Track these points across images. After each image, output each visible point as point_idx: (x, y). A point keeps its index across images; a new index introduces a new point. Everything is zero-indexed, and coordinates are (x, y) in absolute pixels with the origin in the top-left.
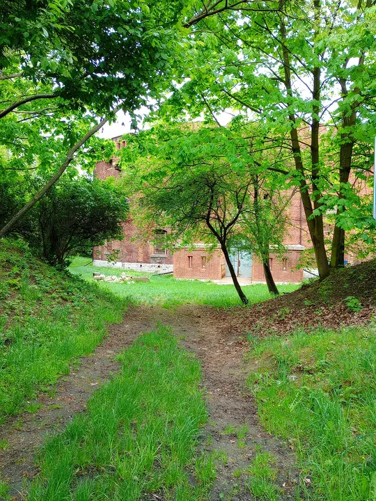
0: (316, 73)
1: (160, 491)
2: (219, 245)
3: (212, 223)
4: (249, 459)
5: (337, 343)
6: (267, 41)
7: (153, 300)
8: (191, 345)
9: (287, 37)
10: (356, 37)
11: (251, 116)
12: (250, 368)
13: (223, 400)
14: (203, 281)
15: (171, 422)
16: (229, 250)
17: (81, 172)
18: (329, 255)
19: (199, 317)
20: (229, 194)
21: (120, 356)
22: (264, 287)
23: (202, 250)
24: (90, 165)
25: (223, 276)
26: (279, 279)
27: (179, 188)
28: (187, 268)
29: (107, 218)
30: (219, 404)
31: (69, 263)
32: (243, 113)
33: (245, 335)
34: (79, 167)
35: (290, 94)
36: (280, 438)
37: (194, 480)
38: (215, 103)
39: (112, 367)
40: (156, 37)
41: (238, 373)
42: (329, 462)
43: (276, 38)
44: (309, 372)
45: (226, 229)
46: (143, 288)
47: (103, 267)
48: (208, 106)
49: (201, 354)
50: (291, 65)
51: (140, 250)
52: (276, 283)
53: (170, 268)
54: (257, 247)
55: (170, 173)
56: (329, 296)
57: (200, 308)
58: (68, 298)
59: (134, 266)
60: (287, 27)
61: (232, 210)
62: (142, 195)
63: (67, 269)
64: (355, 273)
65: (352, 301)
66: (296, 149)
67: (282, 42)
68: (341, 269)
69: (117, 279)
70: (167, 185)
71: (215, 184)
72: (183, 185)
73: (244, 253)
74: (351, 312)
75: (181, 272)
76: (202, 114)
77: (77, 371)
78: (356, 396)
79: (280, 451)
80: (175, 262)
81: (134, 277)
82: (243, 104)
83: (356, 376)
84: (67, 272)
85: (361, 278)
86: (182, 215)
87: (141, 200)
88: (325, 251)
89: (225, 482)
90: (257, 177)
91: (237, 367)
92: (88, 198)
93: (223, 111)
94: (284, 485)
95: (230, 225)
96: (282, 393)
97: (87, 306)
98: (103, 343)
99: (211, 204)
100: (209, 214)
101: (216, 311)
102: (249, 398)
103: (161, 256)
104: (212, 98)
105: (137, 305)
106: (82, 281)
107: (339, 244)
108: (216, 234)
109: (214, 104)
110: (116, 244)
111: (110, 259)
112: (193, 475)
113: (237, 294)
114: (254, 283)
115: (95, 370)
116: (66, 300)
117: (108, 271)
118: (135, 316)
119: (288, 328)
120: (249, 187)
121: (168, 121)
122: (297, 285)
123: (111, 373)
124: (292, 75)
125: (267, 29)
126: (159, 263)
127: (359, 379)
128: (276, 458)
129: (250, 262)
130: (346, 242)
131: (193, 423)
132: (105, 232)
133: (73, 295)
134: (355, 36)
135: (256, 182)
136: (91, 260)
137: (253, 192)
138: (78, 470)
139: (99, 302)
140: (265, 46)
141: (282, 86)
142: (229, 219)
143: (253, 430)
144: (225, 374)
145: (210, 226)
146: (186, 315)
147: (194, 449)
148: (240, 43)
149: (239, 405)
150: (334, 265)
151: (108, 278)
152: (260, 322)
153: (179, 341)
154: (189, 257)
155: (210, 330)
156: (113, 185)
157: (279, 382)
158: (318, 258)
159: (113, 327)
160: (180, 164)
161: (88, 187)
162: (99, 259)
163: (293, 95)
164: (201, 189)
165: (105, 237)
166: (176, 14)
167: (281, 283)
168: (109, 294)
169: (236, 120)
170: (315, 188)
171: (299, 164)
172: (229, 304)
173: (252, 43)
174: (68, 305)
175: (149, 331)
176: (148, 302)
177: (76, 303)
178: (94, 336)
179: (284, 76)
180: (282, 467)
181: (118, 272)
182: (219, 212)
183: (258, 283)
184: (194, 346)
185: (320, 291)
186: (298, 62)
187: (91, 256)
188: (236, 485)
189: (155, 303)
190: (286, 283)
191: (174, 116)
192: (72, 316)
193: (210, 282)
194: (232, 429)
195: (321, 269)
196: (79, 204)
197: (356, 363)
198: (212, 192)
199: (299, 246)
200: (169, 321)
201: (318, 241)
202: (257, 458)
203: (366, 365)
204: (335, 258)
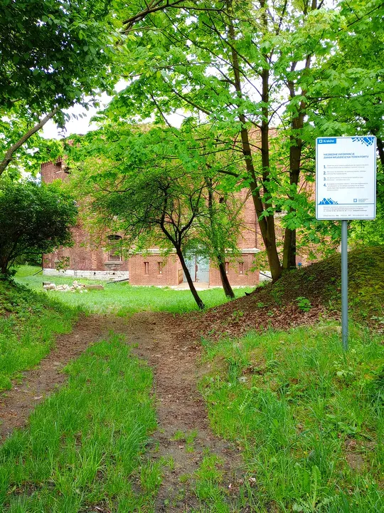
0: (265, 75)
1: (102, 503)
2: (175, 249)
3: (167, 227)
4: (197, 464)
5: (286, 342)
6: (216, 43)
7: (107, 308)
8: (144, 353)
9: (236, 39)
10: (300, 40)
11: (203, 118)
12: (203, 372)
13: (173, 407)
14: (160, 287)
15: (118, 432)
16: (185, 255)
17: (25, 175)
18: (281, 257)
19: (155, 324)
20: (183, 197)
21: (69, 367)
22: (220, 291)
23: (157, 255)
24: (34, 167)
25: (181, 282)
26: (236, 283)
27: (131, 191)
28: (143, 274)
29: (54, 223)
30: (170, 410)
31: (14, 273)
32: (195, 115)
33: (199, 340)
34: (21, 169)
35: (240, 96)
36: (228, 440)
37: (139, 488)
38: (165, 103)
39: (58, 379)
40: (83, 29)
41: (190, 378)
42: (274, 459)
43: (225, 40)
44: (259, 373)
45: (180, 233)
46: (97, 296)
47: (54, 276)
48: (158, 107)
49: (154, 362)
50: (240, 67)
51: (94, 257)
52: (233, 287)
53: (126, 275)
54: (212, 250)
55: (120, 176)
56: (281, 297)
57: (155, 314)
58: (12, 309)
59: (87, 274)
60: (236, 29)
61: (187, 213)
62: (92, 199)
63: (12, 278)
64: (305, 274)
65: (303, 301)
66: (247, 152)
67: (231, 44)
68: (293, 271)
69: (68, 288)
70: (119, 188)
71: (168, 187)
72: (135, 188)
73: (200, 258)
74: (302, 312)
75: (136, 279)
76: (153, 114)
77: (20, 386)
78: (302, 394)
79: (228, 453)
80: (130, 268)
81: (87, 284)
82: (194, 106)
83: (302, 373)
84: (11, 282)
85: (311, 278)
86: (135, 220)
87: (92, 204)
88: (277, 254)
89: (170, 488)
90: (211, 180)
91: (189, 372)
92: (33, 201)
93: (174, 112)
94: (230, 486)
95: (184, 229)
96: (232, 396)
97: (33, 317)
98: (50, 355)
99: (165, 207)
100: (163, 218)
101: (172, 318)
102: (200, 402)
103: (116, 262)
104: (162, 98)
105: (90, 314)
106: (29, 291)
107: (290, 247)
108: (170, 238)
109: (164, 105)
110: (66, 251)
111: (59, 267)
112: (139, 483)
113: (193, 299)
114: (212, 287)
115: (40, 383)
116: (10, 311)
117: (58, 280)
118: (87, 325)
119: (242, 330)
120: (203, 190)
121: (116, 121)
122: (251, 288)
123: (57, 385)
124: (242, 77)
125: (216, 30)
126: (114, 270)
127: (305, 377)
128: (223, 460)
129: (206, 266)
130: (297, 244)
131: (140, 431)
132: (53, 239)
133: (18, 305)
134: (298, 39)
135: (209, 185)
136: (40, 268)
137: (207, 196)
138: (15, 487)
139: (46, 312)
140: (214, 47)
141: (232, 89)
142: (184, 222)
143: (202, 434)
144: (177, 380)
145: (164, 230)
146: (141, 322)
147: (140, 458)
148: (189, 43)
149: (190, 410)
150: (286, 266)
151: (59, 288)
152: (215, 326)
153: (131, 349)
154: (145, 263)
155: (164, 337)
156: (61, 189)
157: (230, 385)
158: (270, 260)
159: (61, 338)
160: (130, 166)
161: (33, 191)
162: (49, 267)
163: (244, 97)
164: (153, 192)
165: (54, 244)
166: (106, 5)
167: (238, 287)
168: (58, 303)
169: (188, 121)
170: (266, 190)
171: (250, 167)
172: (185, 309)
173: (202, 43)
174: (12, 316)
175: (101, 340)
176: (101, 311)
177: (21, 314)
178: (41, 348)
179: (233, 78)
180: (229, 469)
181: (70, 281)
182: (173, 216)
183: (215, 287)
184: (147, 354)
185: (272, 293)
186: (247, 65)
187: (41, 265)
188: (182, 490)
189: (109, 311)
190: (242, 287)
191: (124, 116)
192: (17, 328)
193: (167, 288)
194: (181, 434)
195: (274, 271)
196: (23, 208)
197: (302, 362)
198: (166, 194)
199: (255, 249)
200: (122, 330)
201: (270, 243)
202: (204, 461)
203: (311, 362)
204: (286, 260)
